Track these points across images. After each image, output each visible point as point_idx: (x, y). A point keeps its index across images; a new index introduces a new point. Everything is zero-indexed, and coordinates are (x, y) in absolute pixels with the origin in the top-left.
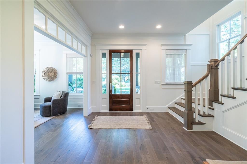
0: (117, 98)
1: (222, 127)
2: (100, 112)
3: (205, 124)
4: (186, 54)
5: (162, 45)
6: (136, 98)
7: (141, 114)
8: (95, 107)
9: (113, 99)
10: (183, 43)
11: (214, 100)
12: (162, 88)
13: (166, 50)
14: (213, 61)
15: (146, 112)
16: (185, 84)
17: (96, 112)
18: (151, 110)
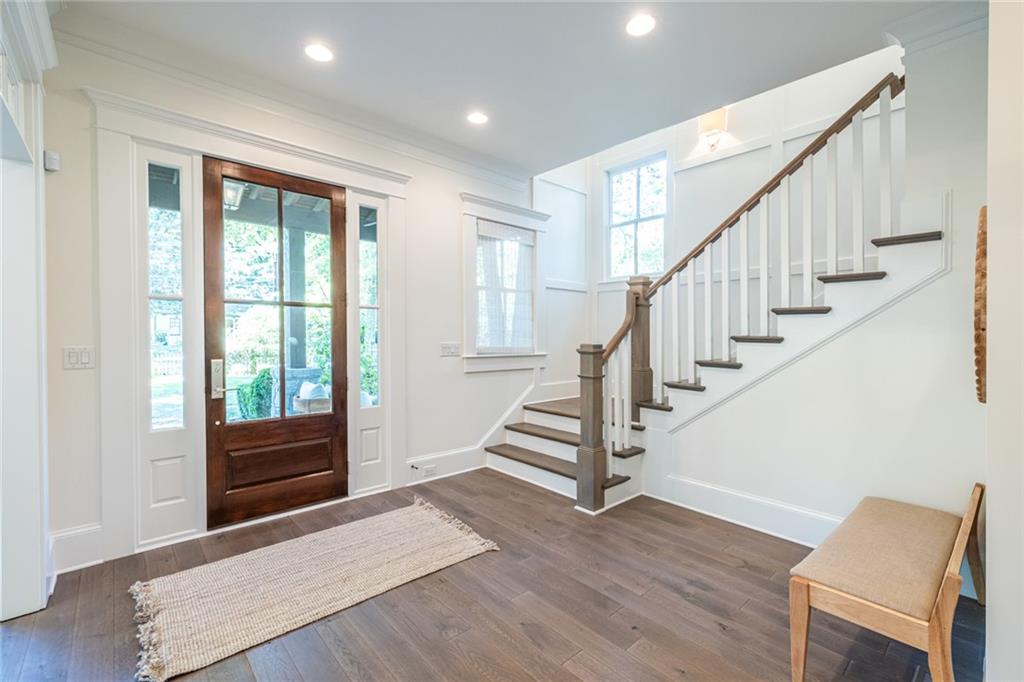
0: (262, 443)
1: (669, 476)
2: (137, 551)
3: (629, 478)
4: (532, 247)
5: (465, 197)
6: (362, 430)
7: (396, 499)
8: (94, 527)
9: (233, 454)
10: (525, 205)
11: (645, 401)
12: (468, 373)
13: (478, 218)
14: (641, 281)
15: (408, 485)
16: (582, 353)
17: (101, 561)
18: (430, 473)
